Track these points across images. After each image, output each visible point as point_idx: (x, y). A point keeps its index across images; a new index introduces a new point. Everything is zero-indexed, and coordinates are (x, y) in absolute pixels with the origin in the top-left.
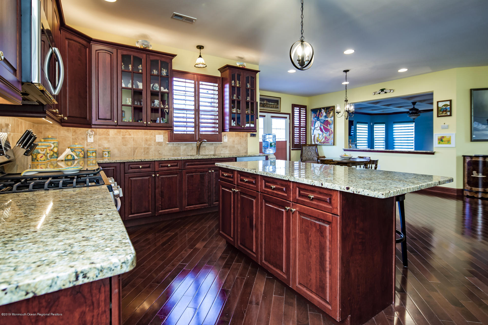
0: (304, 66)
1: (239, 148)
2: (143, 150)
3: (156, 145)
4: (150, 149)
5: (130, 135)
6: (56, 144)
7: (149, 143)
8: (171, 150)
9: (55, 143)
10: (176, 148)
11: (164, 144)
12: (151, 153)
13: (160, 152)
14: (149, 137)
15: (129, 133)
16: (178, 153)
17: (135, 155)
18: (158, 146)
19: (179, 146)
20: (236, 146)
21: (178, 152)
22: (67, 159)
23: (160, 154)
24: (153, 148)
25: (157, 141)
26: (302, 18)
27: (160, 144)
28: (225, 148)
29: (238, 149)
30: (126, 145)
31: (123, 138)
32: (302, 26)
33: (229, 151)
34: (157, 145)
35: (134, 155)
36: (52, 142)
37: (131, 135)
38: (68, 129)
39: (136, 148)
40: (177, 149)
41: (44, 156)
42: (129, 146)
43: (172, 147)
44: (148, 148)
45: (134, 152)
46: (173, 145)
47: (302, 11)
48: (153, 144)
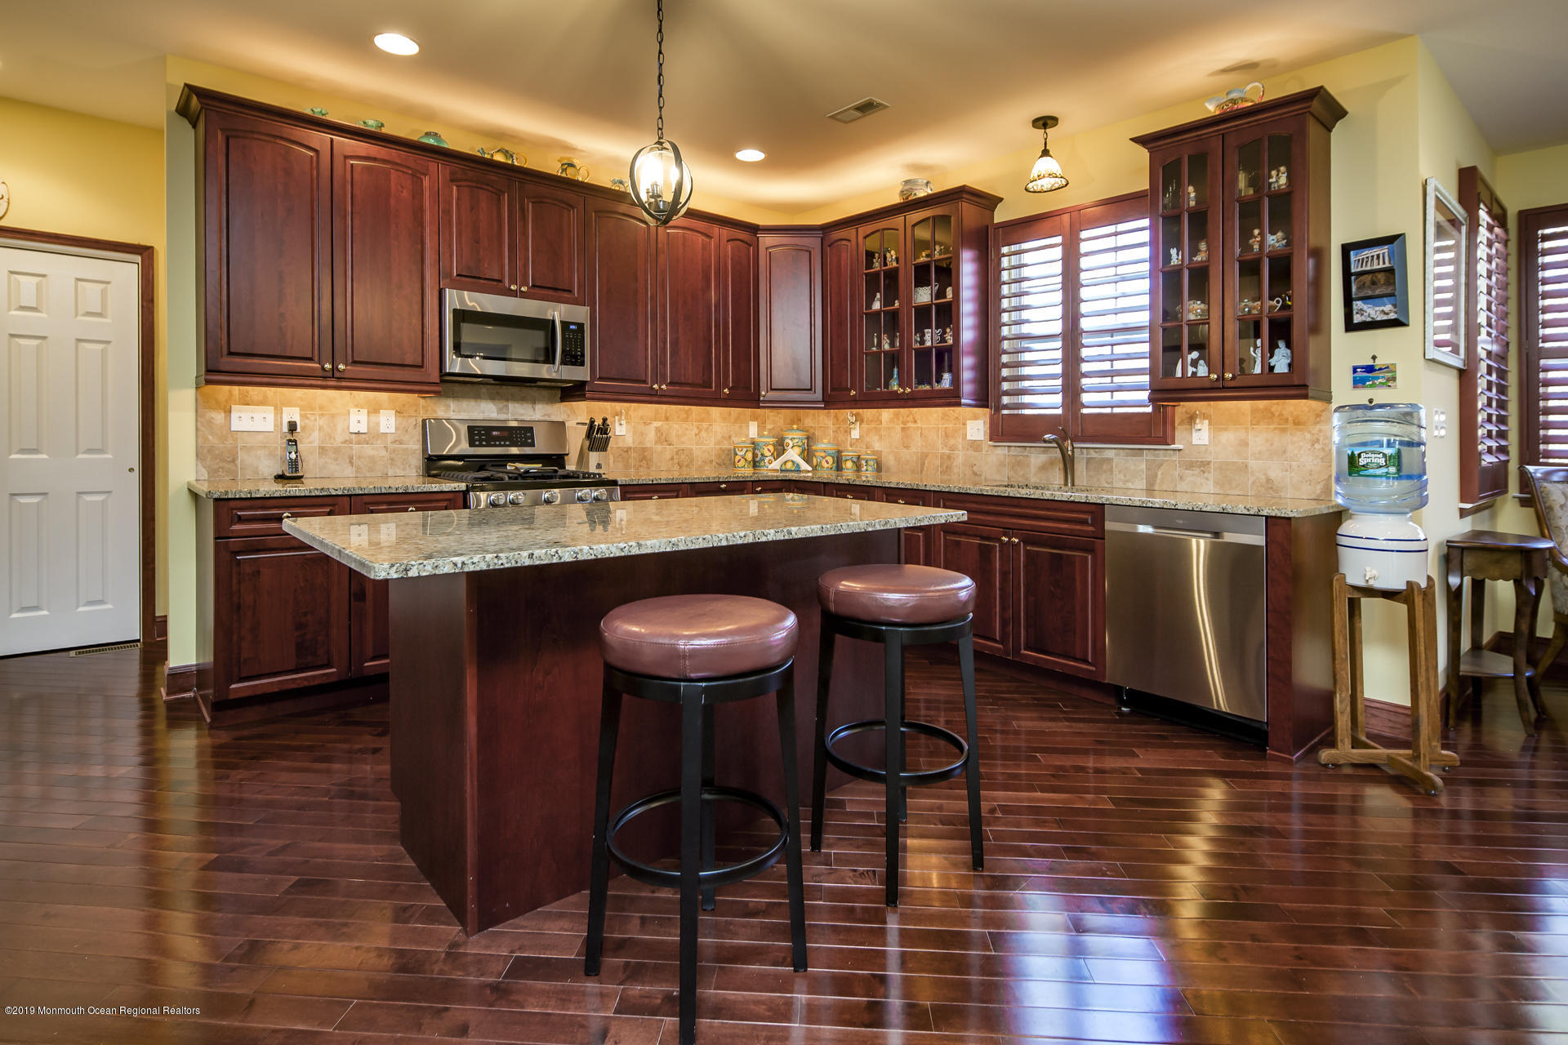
1: (1275, 472)
2: (938, 462)
3: (968, 449)
4: (954, 459)
5: (915, 422)
6: (796, 441)
7: (952, 442)
8: (1002, 464)
10: (1018, 458)
11: (985, 448)
12: (955, 470)
13: (975, 468)
14: (951, 426)
15: (914, 418)
16: (1023, 475)
17: (924, 473)
18: (971, 452)
19: (1026, 454)
20: (1252, 463)
21: (1022, 473)
22: (783, 468)
23: (975, 474)
24: (960, 457)
25: (969, 437)
27: (975, 445)
28: (1197, 471)
29: (1268, 480)
30: (907, 447)
31: (903, 429)
33: (1216, 483)
34: (970, 449)
35: (922, 471)
36: (791, 437)
37: (918, 421)
38: (828, 413)
39: (926, 456)
40: (1019, 463)
41: (742, 460)
42: (913, 449)
43: (1005, 455)
44: (949, 457)
45: (923, 464)
46: (1009, 451)
48: (961, 448)
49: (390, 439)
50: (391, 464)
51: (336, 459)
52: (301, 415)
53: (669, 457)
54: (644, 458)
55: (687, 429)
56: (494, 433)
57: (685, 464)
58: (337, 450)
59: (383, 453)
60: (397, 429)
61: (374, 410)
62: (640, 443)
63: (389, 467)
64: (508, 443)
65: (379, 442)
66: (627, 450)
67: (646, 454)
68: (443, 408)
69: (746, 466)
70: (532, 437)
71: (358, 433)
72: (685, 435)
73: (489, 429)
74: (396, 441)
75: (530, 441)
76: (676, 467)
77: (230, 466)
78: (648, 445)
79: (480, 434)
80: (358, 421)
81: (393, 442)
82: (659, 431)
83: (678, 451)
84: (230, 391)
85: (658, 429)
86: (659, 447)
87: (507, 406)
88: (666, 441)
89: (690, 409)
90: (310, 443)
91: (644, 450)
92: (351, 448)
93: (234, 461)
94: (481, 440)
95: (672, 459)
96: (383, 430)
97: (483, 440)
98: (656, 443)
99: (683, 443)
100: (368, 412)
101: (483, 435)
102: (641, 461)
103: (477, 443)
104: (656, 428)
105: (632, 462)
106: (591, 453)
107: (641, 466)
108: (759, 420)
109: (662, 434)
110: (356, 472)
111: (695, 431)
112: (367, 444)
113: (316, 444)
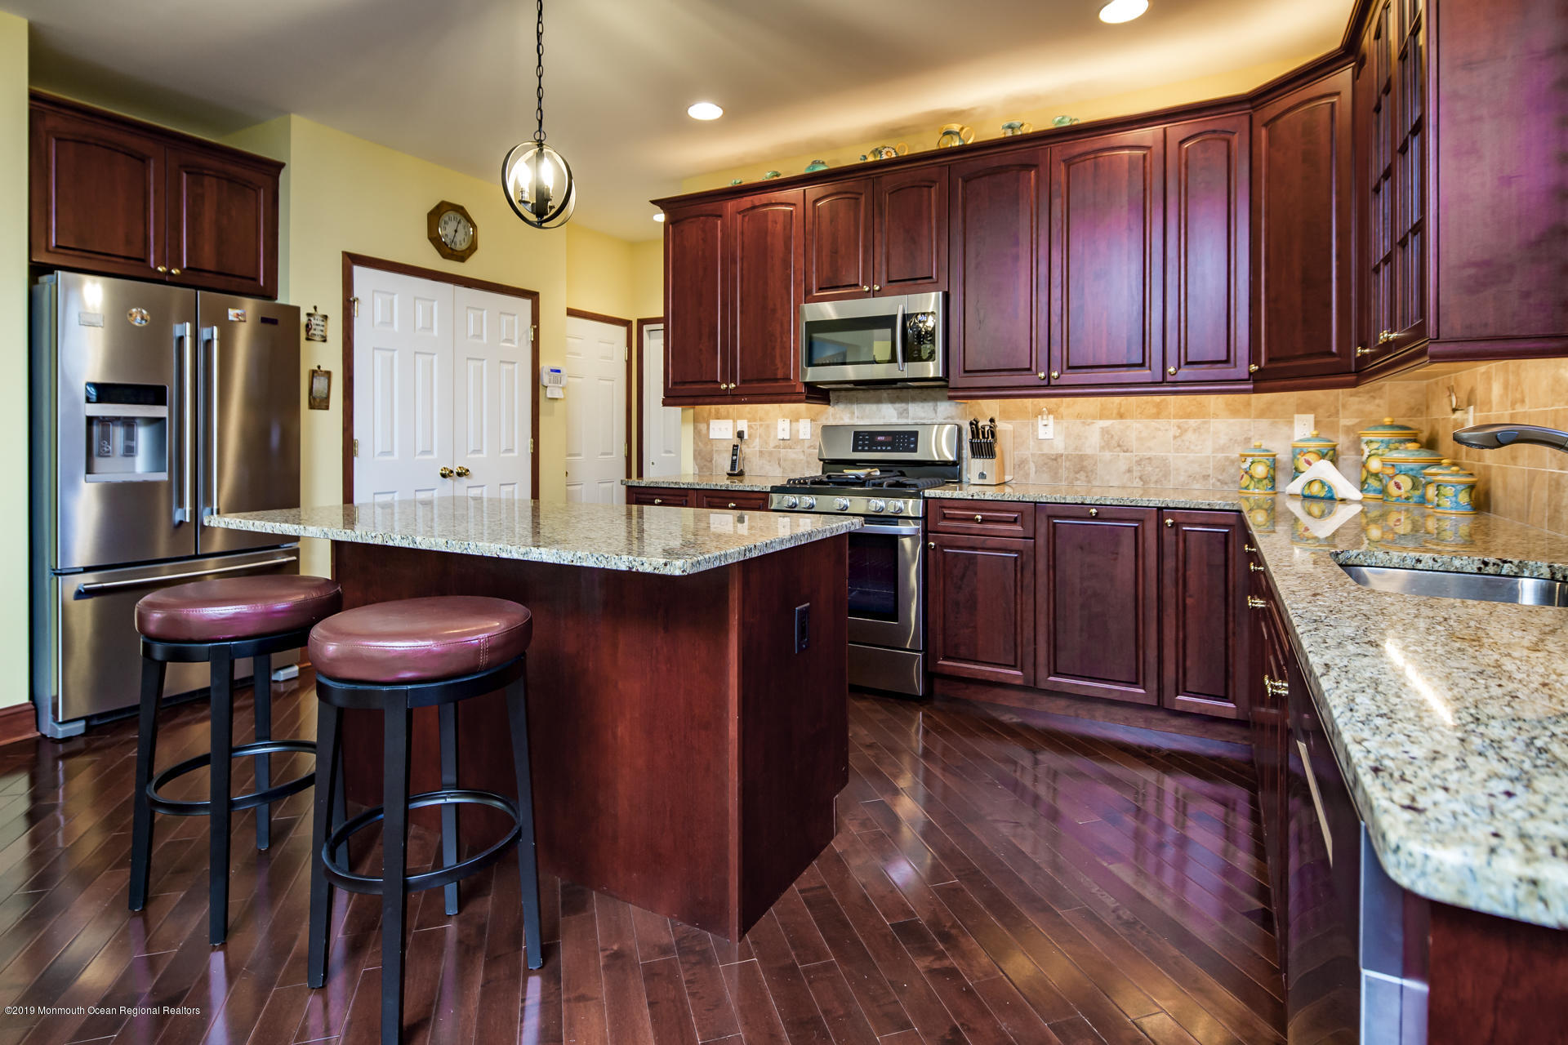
0: (545, 217)
6: (1375, 446)
9: (1371, 442)
26: (540, 109)
32: (540, 122)
47: (540, 87)
49: (807, 444)
50: (808, 467)
51: (770, 462)
52: (748, 426)
53: (1124, 468)
54: (1082, 469)
55: (1159, 429)
56: (879, 438)
57: (1154, 479)
58: (771, 453)
59: (802, 457)
60: (812, 435)
61: (795, 419)
62: (1076, 449)
63: (806, 469)
64: (889, 448)
65: (799, 447)
66: (1056, 458)
67: (1085, 463)
68: (848, 415)
69: (1251, 487)
70: (916, 443)
71: (783, 440)
72: (1154, 437)
73: (873, 435)
74: (811, 446)
75: (912, 446)
76: (1138, 483)
77: (708, 464)
78: (1089, 451)
79: (864, 440)
80: (783, 429)
81: (809, 447)
82: (1108, 432)
83: (1141, 460)
84: (710, 410)
85: (1105, 432)
86: (1107, 455)
87: (907, 410)
88: (1119, 446)
89: (1162, 401)
90: (754, 447)
91: (1082, 458)
92: (780, 452)
93: (711, 461)
94: (864, 445)
95: (1130, 471)
96: (802, 436)
97: (866, 445)
98: (1102, 448)
99: (1150, 449)
100: (791, 421)
101: (867, 440)
102: (1077, 473)
103: (860, 448)
104: (1102, 428)
105: (1063, 473)
106: (973, 460)
107: (1077, 479)
108: (1321, 411)
109: (1112, 436)
110: (783, 472)
111: (1174, 431)
112: (791, 448)
113: (757, 449)
